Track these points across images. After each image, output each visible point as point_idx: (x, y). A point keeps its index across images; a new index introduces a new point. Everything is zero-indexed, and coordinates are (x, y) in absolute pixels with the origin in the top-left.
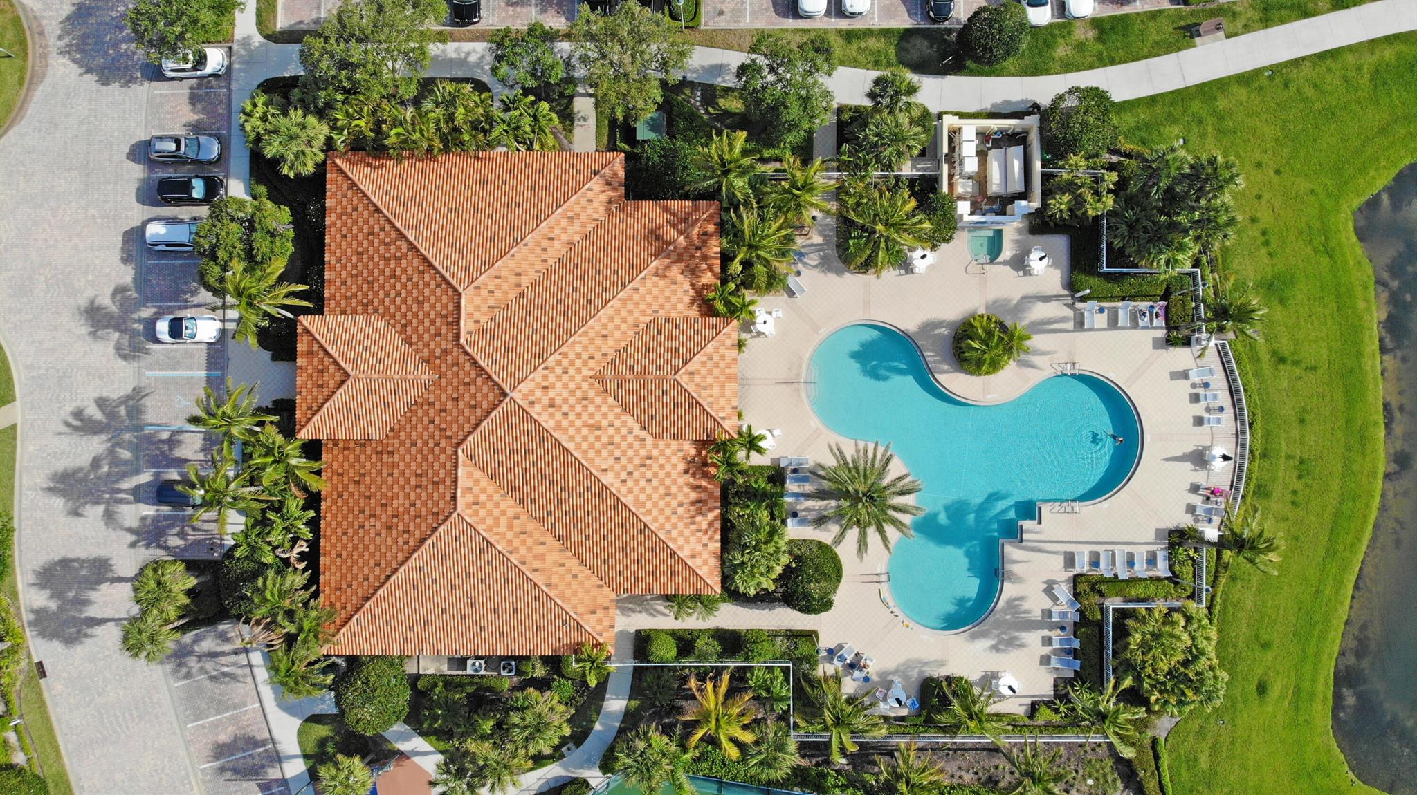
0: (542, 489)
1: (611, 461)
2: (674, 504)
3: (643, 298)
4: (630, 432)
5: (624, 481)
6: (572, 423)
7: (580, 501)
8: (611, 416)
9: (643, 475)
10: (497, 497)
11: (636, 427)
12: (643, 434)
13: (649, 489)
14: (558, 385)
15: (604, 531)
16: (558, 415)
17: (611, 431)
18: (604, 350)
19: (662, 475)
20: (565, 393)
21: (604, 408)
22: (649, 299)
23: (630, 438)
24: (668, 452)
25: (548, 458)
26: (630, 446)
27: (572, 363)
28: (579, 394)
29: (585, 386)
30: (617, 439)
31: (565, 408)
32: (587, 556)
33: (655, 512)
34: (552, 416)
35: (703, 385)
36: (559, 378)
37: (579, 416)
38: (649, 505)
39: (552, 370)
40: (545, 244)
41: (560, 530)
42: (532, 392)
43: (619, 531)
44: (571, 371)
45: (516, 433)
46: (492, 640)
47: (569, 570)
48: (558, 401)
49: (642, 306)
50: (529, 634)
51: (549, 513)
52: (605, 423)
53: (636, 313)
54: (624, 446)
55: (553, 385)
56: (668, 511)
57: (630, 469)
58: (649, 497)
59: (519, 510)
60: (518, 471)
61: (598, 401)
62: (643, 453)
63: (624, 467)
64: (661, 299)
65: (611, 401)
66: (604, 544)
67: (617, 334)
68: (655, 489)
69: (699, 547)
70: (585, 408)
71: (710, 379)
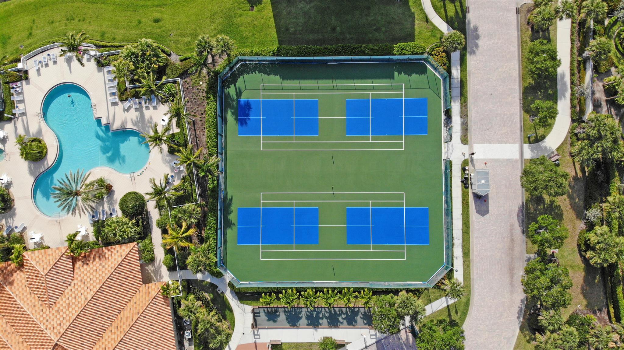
0: (97, 323)
1: (82, 297)
2: (100, 267)
3: (20, 292)
4: (71, 290)
5: (91, 290)
6: (67, 315)
7: (101, 307)
8: (65, 299)
9: (88, 282)
10: (103, 340)
11: (69, 288)
12: (72, 285)
13: (94, 279)
14: (53, 323)
15: (114, 295)
16: (64, 321)
17: (70, 298)
18: (39, 306)
19: (88, 274)
20: (56, 319)
21: (62, 302)
22: (20, 290)
23: (73, 290)
24: (80, 273)
25: (83, 323)
26: (77, 289)
27: (44, 318)
28: (56, 314)
29: (53, 312)
30: (74, 295)
31: (62, 319)
32: (126, 300)
33: (103, 275)
34: (64, 324)
35: (48, 263)
36: (50, 323)
37: (64, 313)
38: (100, 278)
39: (47, 326)
40: (7, 333)
41: (116, 312)
42: (55, 333)
43: (113, 288)
44: (47, 318)
45: (73, 337)
46: (167, 332)
47: (133, 306)
48: (59, 322)
49: (23, 292)
50: (162, 317)
51: (108, 318)
52: (68, 302)
53: (26, 294)
54: (77, 292)
55: (53, 325)
56: (103, 270)
57: (86, 288)
58: (97, 278)
59: (108, 331)
60: (90, 334)
61: (59, 305)
62: (80, 284)
63: (85, 291)
64: (21, 284)
65: (59, 300)
66: (120, 293)
67: (34, 301)
68: (94, 276)
69: (118, 254)
70: (62, 310)
71: (46, 261)
